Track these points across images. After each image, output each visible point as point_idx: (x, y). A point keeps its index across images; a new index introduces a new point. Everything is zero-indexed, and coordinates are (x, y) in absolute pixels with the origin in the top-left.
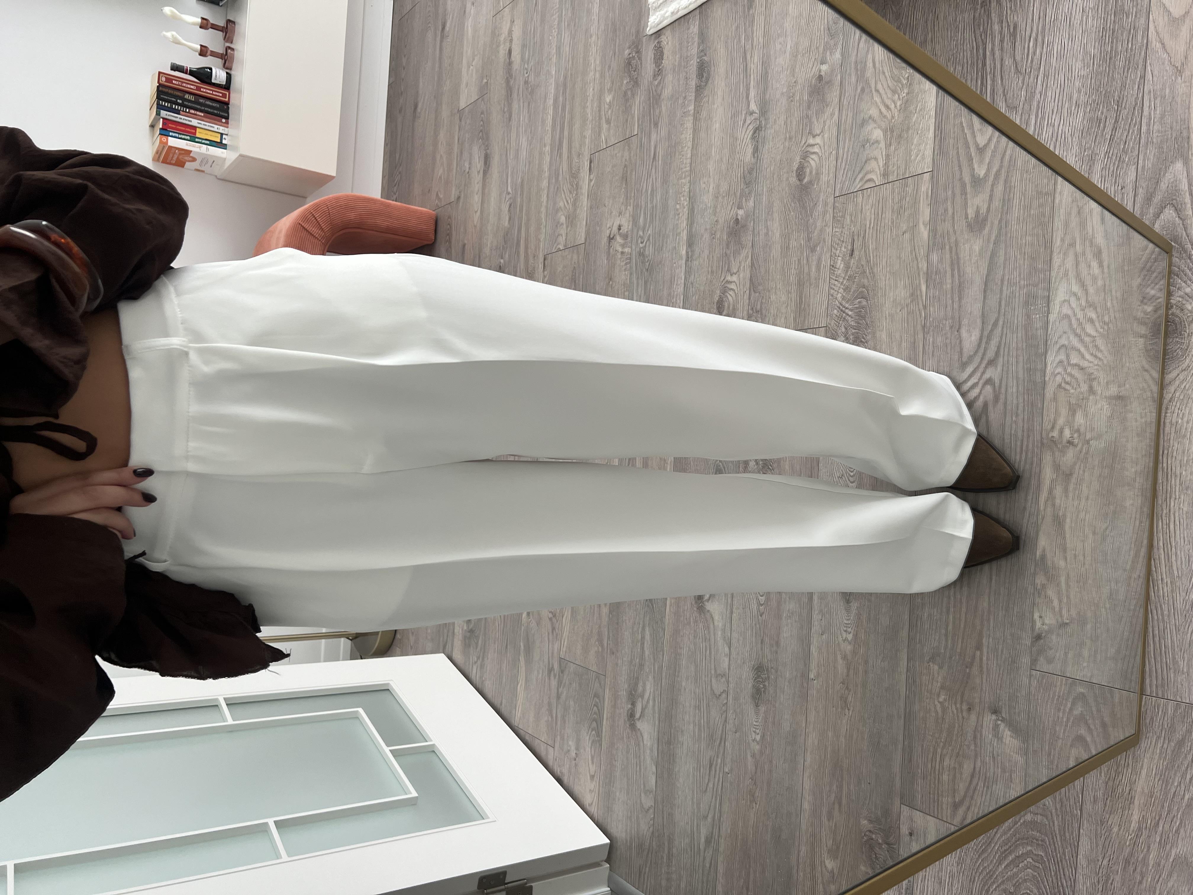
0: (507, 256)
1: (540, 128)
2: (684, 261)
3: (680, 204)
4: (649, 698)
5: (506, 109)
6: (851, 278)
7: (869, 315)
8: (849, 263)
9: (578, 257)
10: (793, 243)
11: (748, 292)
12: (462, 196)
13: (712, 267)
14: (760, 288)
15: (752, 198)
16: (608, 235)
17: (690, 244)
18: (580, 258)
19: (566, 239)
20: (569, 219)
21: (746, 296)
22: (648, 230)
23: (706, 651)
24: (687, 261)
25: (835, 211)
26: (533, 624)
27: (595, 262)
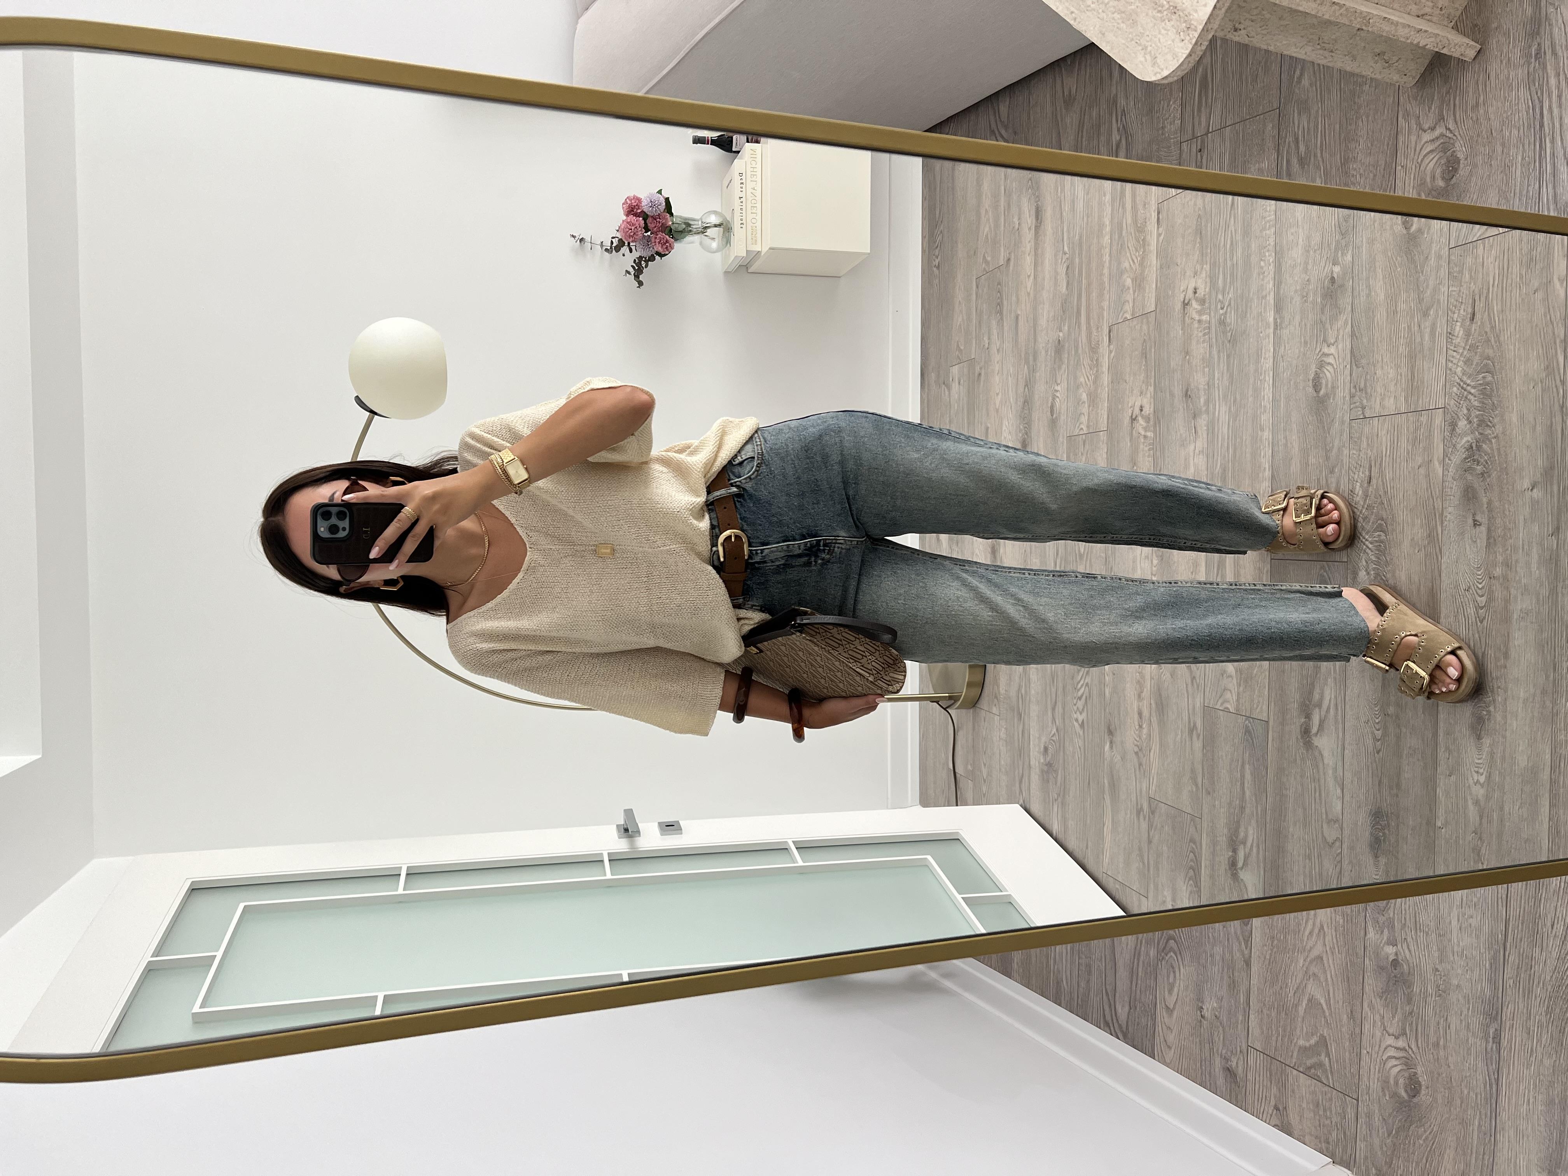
0: (1066, 328)
2: (1272, 330)
3: (1264, 260)
4: (1252, 846)
6: (1473, 348)
7: (1495, 392)
8: (1470, 330)
9: (1149, 328)
10: (1401, 306)
11: (1348, 366)
12: (1013, 257)
13: (1304, 337)
14: (1364, 361)
15: (1350, 252)
16: (1182, 300)
17: (1278, 309)
18: (1151, 328)
19: (1133, 307)
20: (1136, 281)
21: (1347, 372)
22: (1228, 293)
23: (1315, 793)
24: (1275, 329)
25: (1451, 265)
26: (1117, 758)
27: (1168, 333)
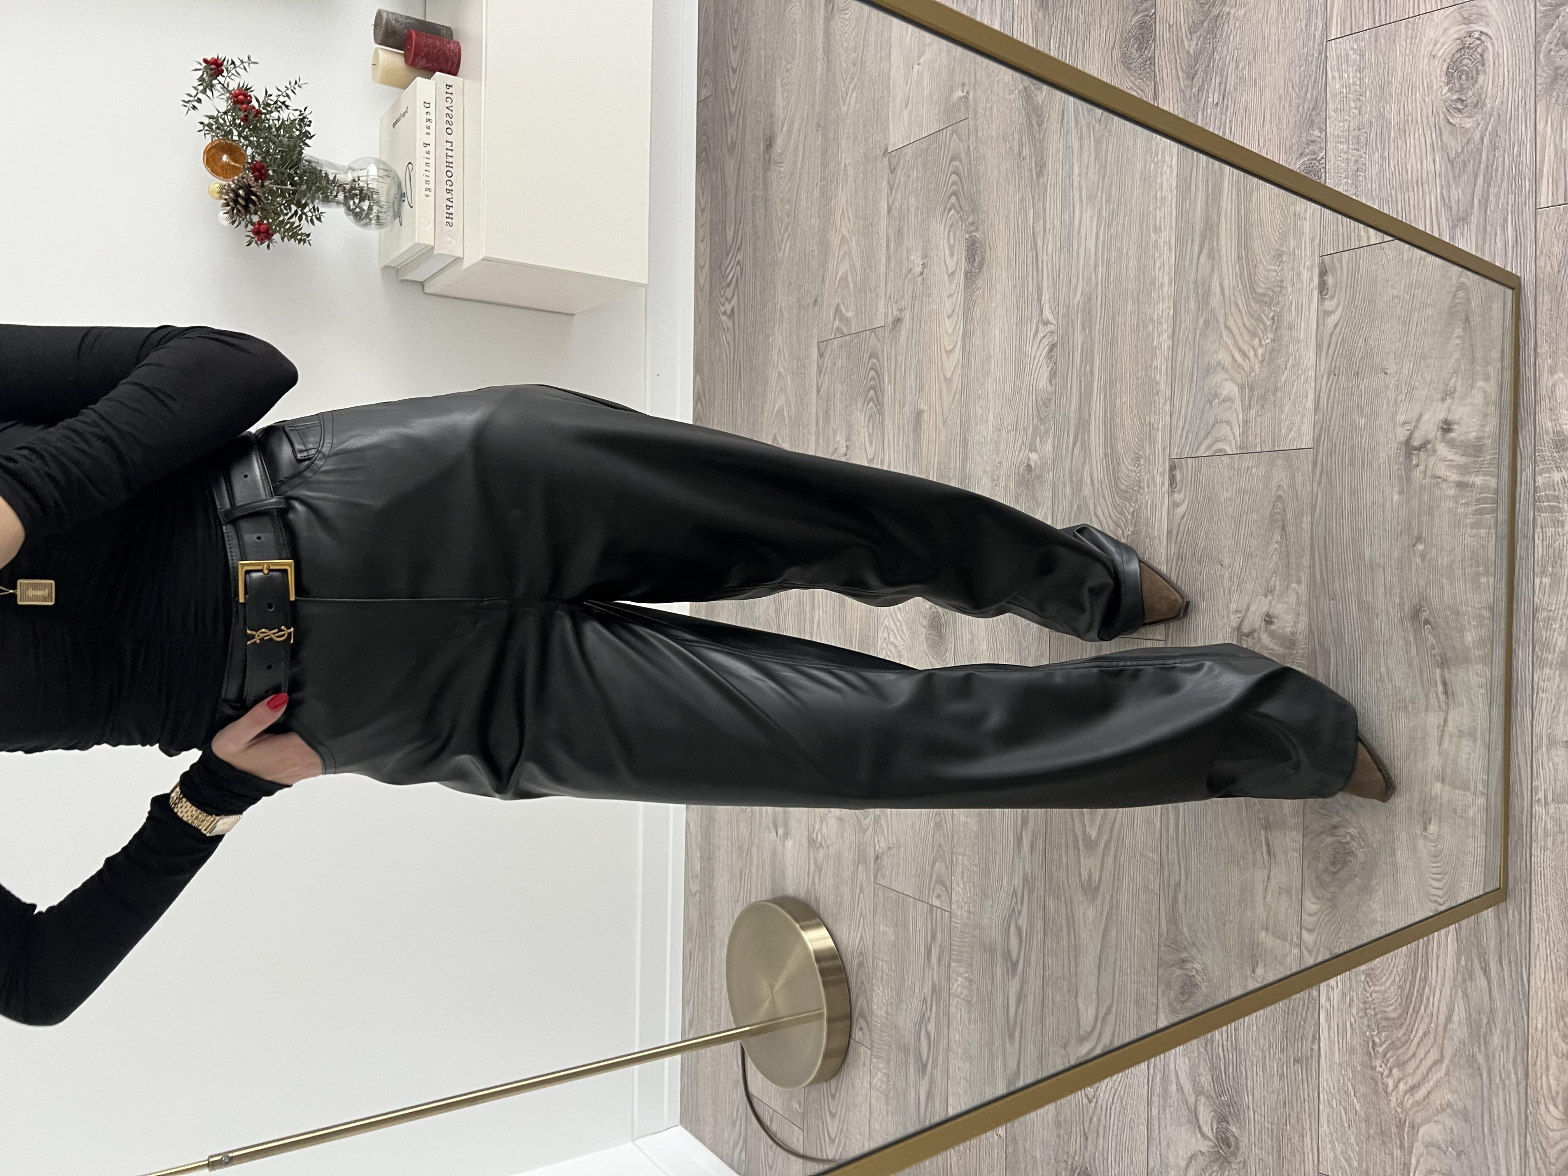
0: (1049, 447)
5: (1026, 152)
9: (1293, 477)
16: (1402, 439)
18: (1299, 479)
19: (1243, 433)
20: (1252, 389)
27: (1353, 493)
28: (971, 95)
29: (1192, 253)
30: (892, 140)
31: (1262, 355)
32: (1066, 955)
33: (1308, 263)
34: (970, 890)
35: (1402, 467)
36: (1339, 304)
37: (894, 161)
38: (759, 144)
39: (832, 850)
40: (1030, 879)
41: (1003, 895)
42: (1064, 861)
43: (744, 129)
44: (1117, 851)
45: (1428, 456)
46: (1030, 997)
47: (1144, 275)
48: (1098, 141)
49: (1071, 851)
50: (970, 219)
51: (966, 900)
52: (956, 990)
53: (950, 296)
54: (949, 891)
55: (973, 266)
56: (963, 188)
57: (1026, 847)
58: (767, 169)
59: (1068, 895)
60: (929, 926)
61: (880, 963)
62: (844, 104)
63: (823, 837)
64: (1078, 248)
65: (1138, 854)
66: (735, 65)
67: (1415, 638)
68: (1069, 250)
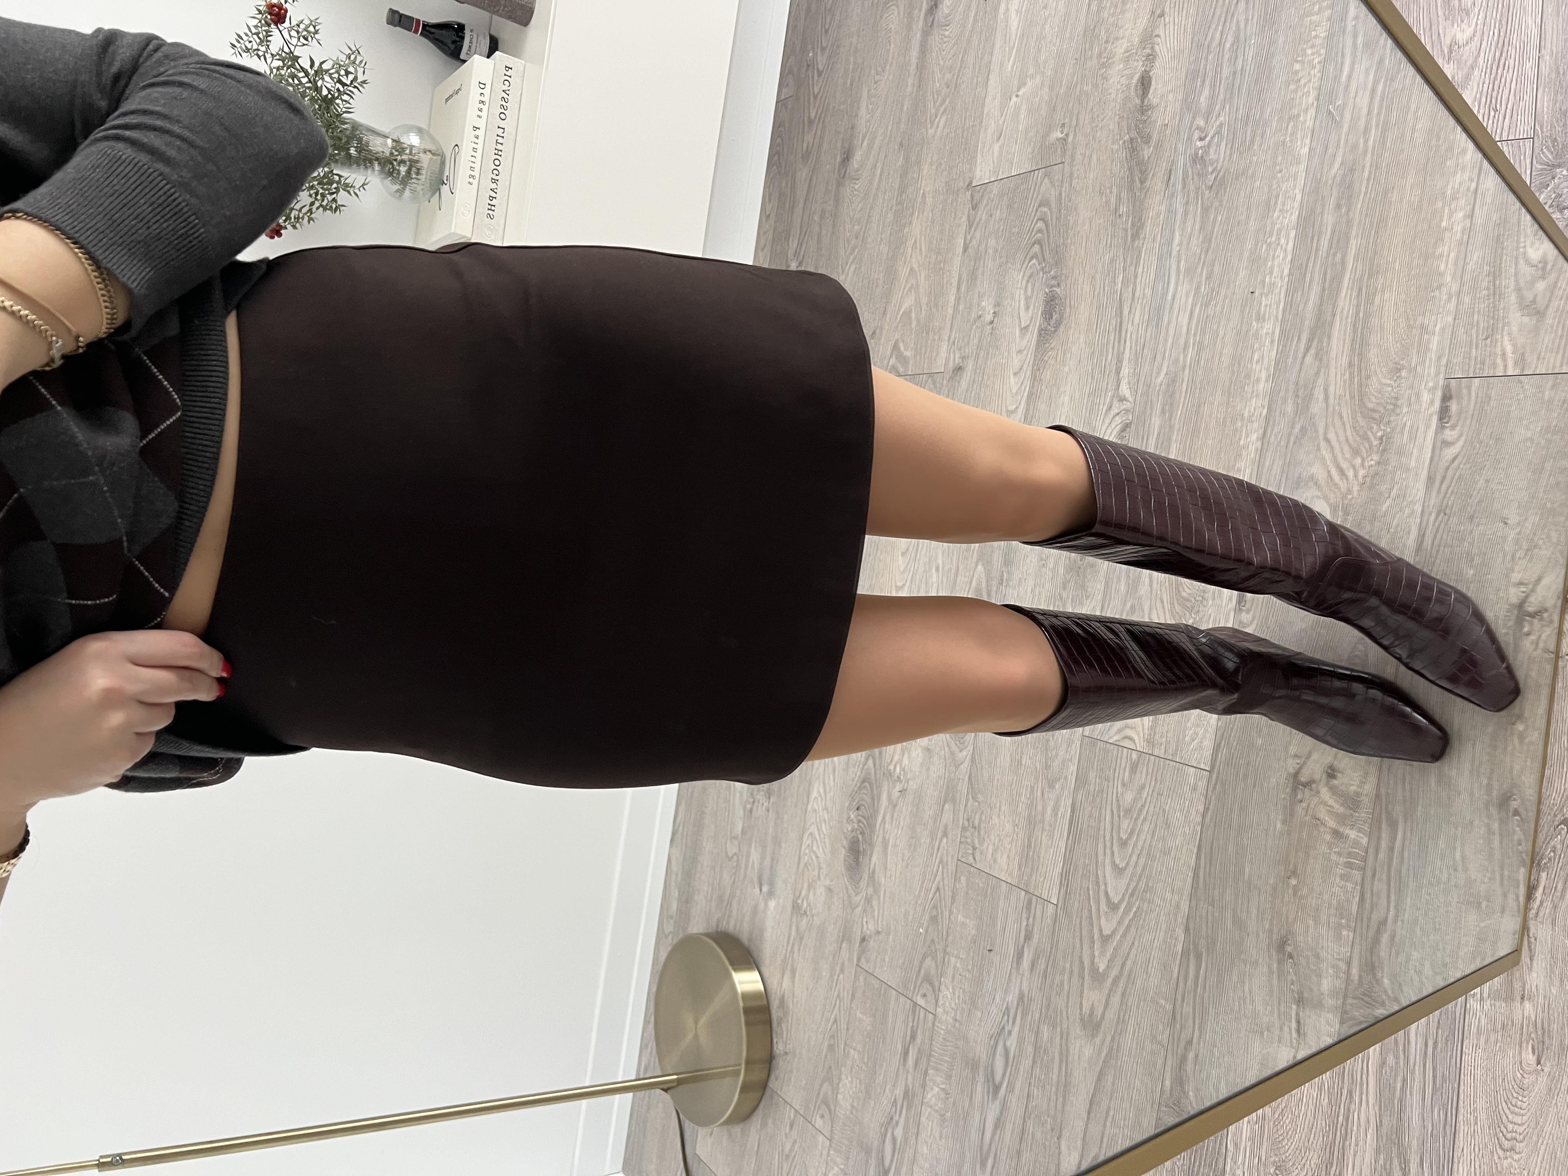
1: (1242, 273)
5: (1123, 209)
28: (1070, 139)
29: (1296, 352)
30: (978, 173)
31: (1364, 477)
32: (1054, 1089)
33: (1431, 384)
34: (959, 997)
35: (1511, 632)
36: (1460, 436)
37: (977, 197)
38: (836, 155)
39: (817, 921)
40: (1026, 999)
41: (994, 1010)
42: (1066, 987)
43: (822, 138)
44: (1125, 990)
45: (1544, 626)
46: (1009, 1127)
47: (1239, 365)
48: (1206, 210)
49: (1075, 979)
50: (1052, 273)
51: (953, 1006)
52: (931, 1099)
53: (1020, 352)
54: (936, 991)
55: (1049, 324)
56: (1048, 236)
57: (1026, 963)
58: (839, 184)
59: (1065, 1026)
60: (911, 1024)
61: (852, 1051)
62: (931, 128)
63: (809, 905)
64: (1169, 323)
65: (1149, 998)
66: (821, 67)
67: (1500, 828)
68: (1157, 325)
